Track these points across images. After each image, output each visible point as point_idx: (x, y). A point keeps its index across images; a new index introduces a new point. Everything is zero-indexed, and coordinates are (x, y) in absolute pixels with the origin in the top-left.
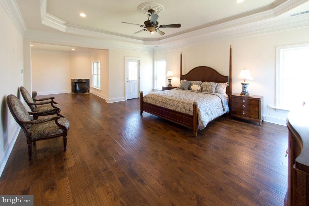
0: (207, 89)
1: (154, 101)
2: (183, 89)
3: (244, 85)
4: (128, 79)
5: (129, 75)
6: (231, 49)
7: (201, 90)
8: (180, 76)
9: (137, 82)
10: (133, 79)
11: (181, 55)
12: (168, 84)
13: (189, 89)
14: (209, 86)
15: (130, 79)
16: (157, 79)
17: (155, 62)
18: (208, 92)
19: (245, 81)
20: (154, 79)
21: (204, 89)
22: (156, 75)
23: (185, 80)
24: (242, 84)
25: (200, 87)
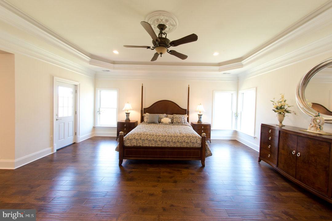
0: (178, 120)
1: (146, 142)
2: (154, 123)
3: (200, 116)
4: (57, 115)
5: (59, 108)
6: (189, 88)
7: (172, 123)
8: (140, 109)
9: (72, 119)
10: (65, 115)
11: (142, 87)
12: (126, 119)
13: (160, 122)
14: (179, 118)
15: (60, 115)
16: (101, 113)
17: (98, 90)
18: (179, 123)
19: (200, 113)
20: (96, 113)
21: (175, 121)
22: (99, 108)
23: (147, 113)
24: (199, 115)
25: (170, 119)
